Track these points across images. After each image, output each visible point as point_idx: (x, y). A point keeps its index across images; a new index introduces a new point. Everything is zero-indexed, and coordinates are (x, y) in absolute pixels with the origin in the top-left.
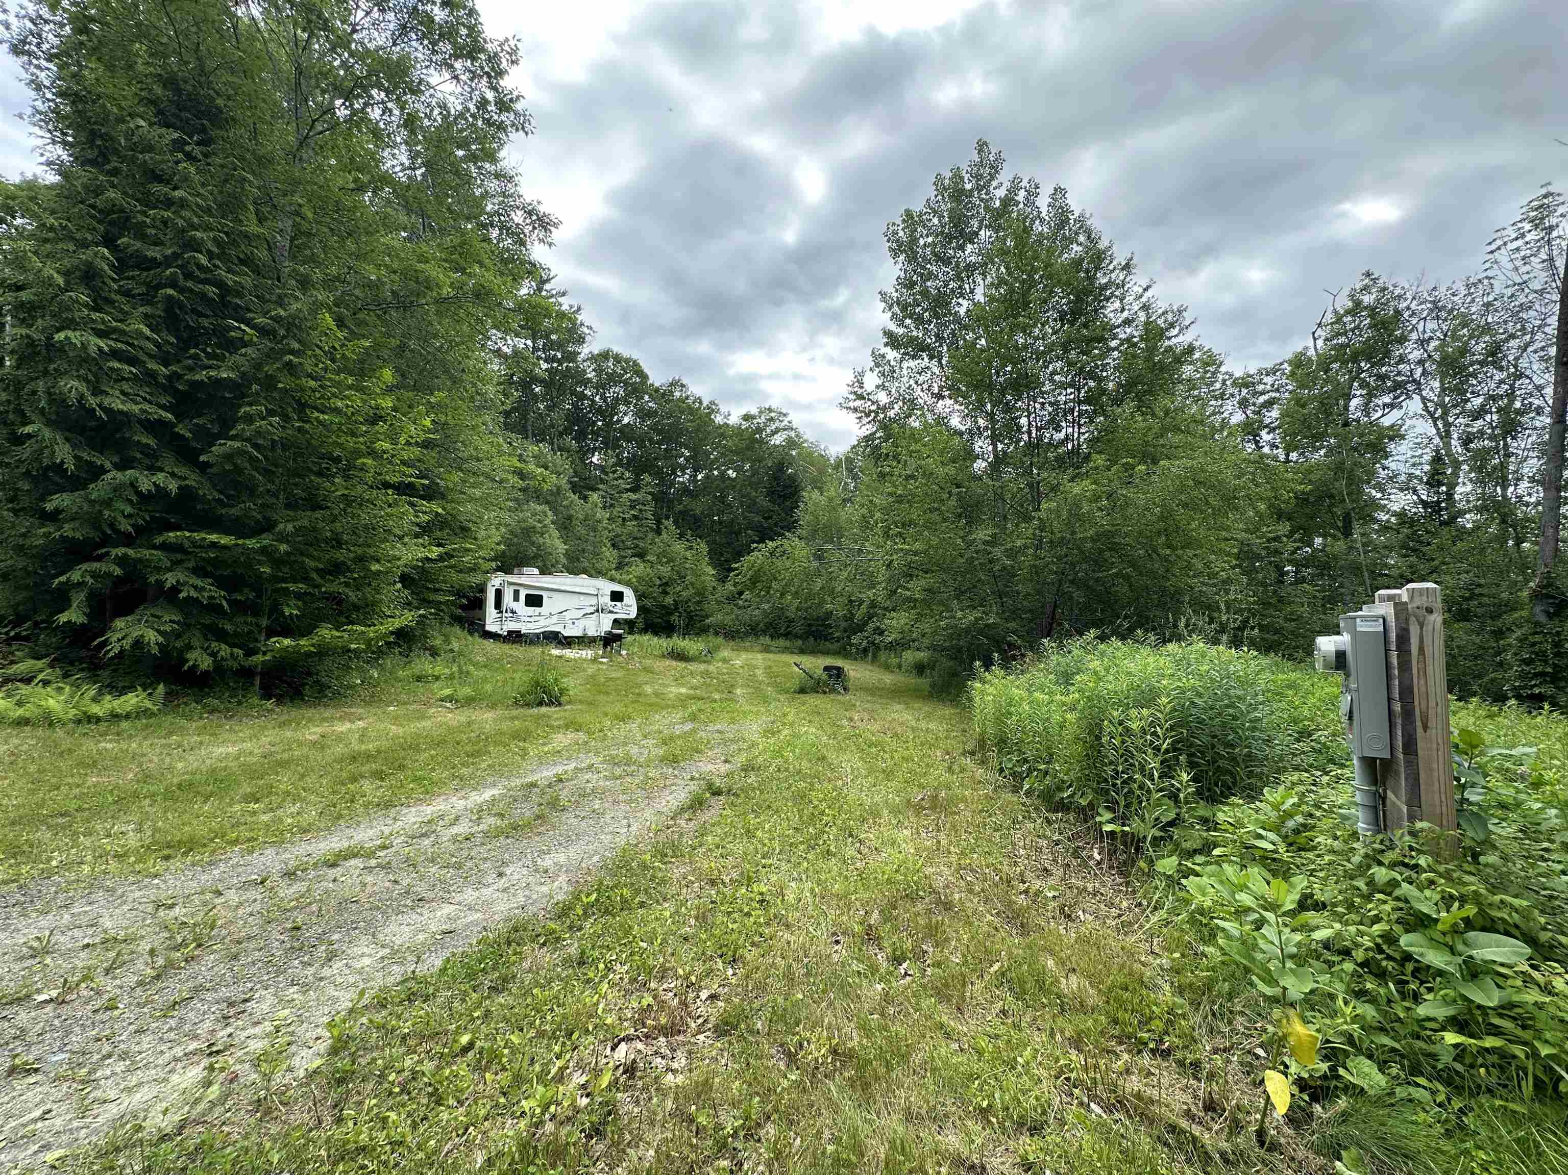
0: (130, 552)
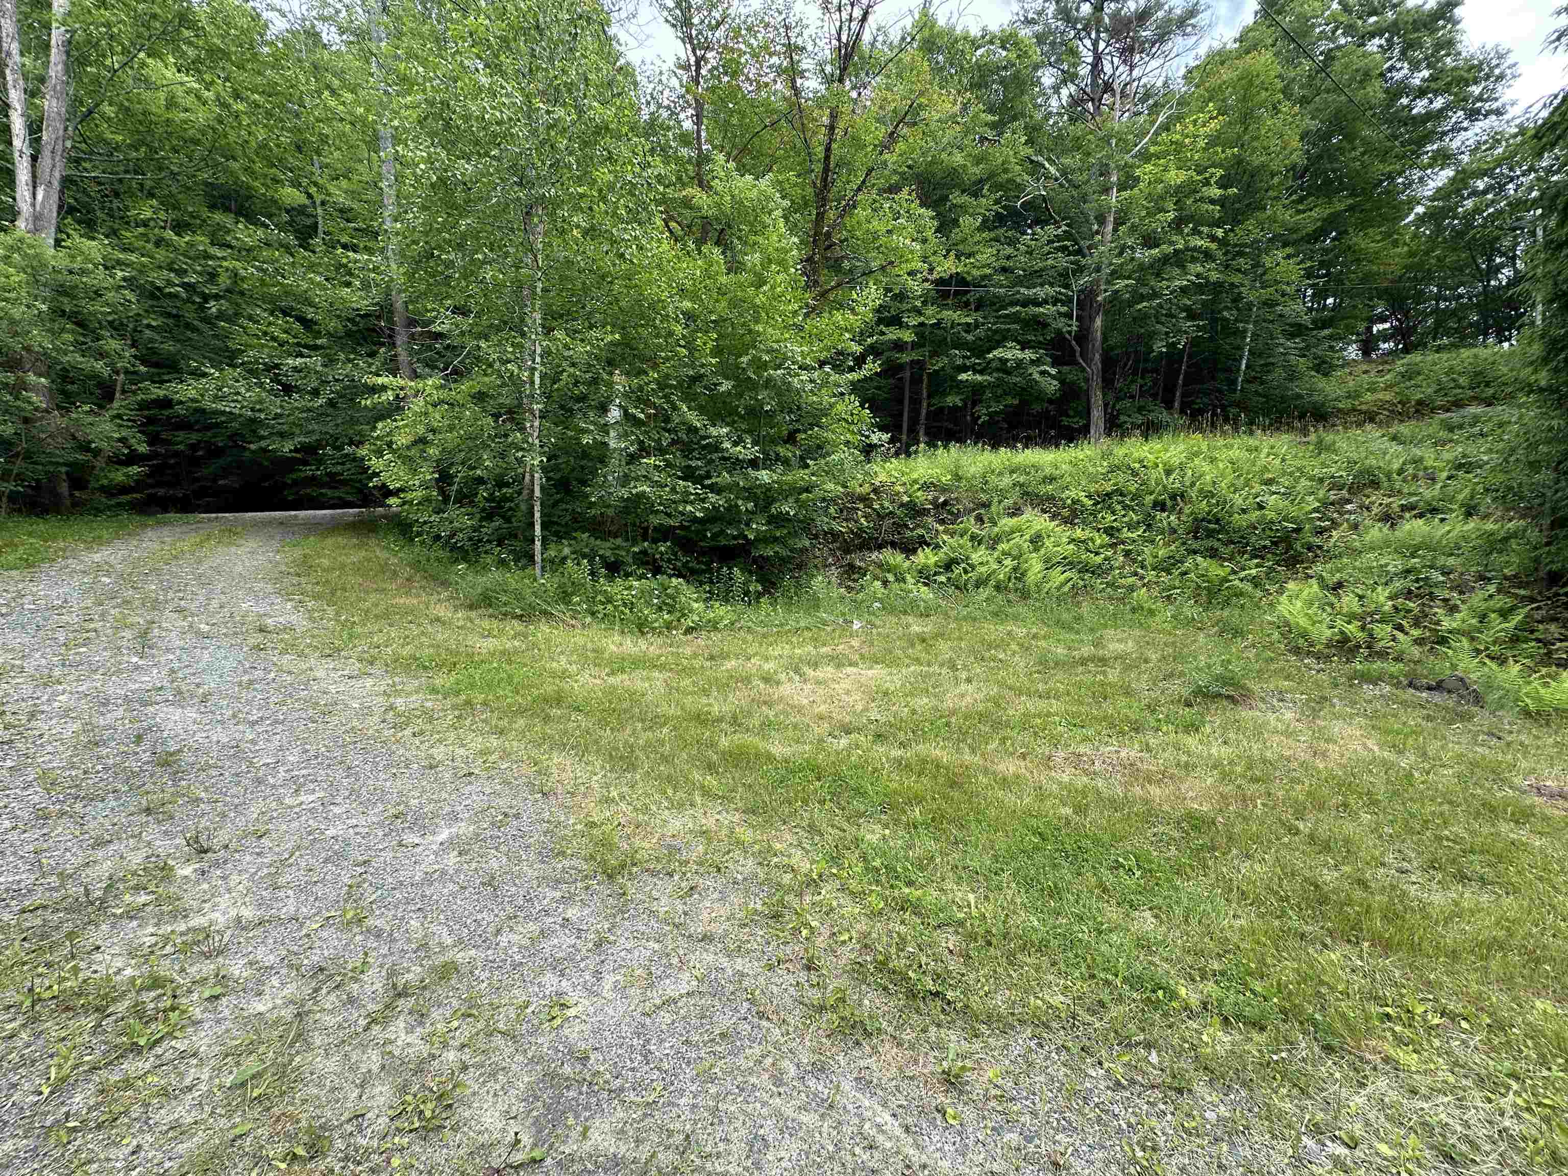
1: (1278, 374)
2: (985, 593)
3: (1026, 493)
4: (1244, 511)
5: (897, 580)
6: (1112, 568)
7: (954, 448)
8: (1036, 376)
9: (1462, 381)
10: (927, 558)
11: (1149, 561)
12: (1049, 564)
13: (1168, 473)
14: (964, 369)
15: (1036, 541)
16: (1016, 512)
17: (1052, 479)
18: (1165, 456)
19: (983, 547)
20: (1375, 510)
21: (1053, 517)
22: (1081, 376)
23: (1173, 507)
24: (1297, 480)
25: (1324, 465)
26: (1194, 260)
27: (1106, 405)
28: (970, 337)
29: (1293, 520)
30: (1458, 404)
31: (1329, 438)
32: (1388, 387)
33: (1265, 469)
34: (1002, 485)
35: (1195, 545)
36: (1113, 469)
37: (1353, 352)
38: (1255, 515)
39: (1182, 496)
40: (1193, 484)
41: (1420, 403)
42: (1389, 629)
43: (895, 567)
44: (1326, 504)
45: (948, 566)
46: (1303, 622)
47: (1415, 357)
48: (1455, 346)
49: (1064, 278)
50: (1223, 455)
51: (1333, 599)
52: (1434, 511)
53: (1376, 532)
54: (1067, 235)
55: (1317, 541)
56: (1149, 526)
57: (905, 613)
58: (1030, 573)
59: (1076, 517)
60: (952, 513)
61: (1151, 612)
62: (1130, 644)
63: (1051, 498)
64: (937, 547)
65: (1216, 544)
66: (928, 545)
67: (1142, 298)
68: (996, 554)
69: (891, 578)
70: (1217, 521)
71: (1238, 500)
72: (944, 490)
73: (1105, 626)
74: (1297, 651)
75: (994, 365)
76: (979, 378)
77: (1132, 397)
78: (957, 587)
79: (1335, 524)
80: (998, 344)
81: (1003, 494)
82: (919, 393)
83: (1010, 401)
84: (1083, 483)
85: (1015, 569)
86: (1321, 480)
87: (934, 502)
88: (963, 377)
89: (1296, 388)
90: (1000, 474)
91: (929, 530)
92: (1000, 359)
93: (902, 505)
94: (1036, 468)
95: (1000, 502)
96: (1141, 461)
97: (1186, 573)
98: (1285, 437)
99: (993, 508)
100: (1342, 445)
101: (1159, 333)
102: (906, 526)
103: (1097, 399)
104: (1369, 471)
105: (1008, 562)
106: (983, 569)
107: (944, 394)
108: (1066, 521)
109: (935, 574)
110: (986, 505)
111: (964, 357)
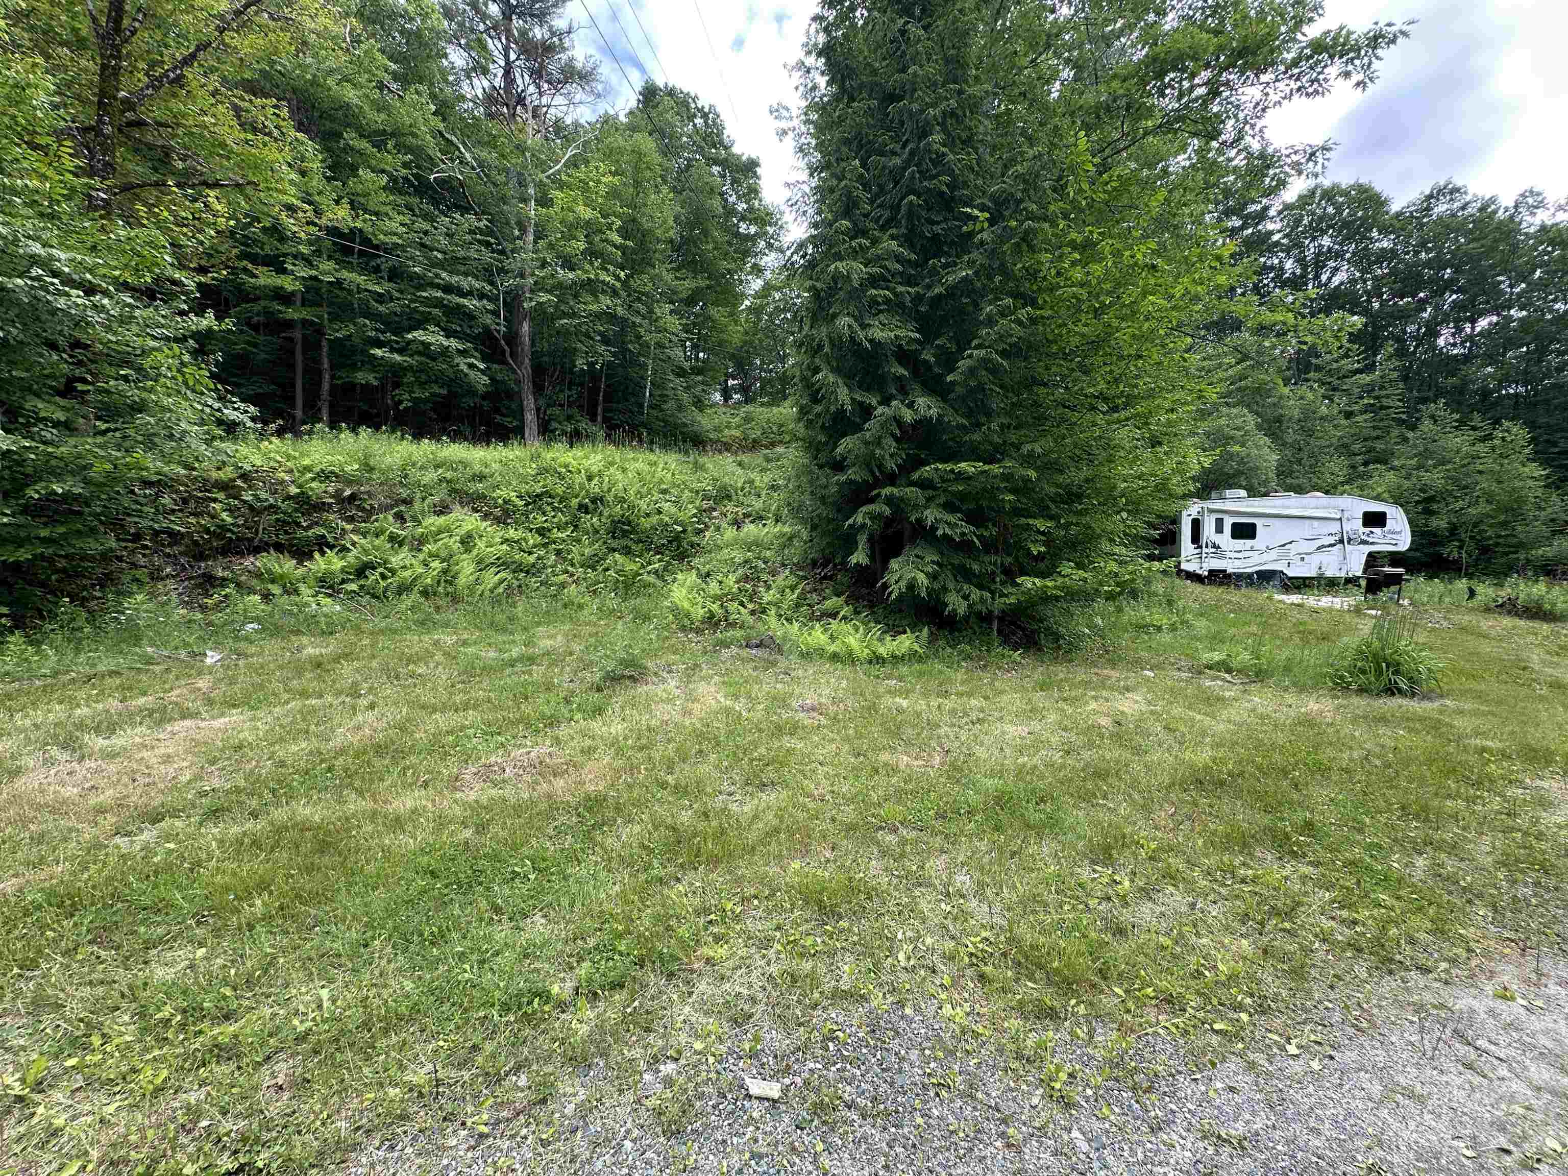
0: (895, 490)
1: (670, 405)
2: (407, 601)
3: (456, 491)
4: (648, 515)
5: (287, 592)
6: (545, 567)
7: (365, 432)
8: (464, 368)
9: (775, 429)
10: (329, 563)
11: (577, 559)
12: (482, 565)
13: (590, 478)
14: (380, 344)
15: (467, 542)
16: (442, 510)
17: (482, 477)
18: (586, 463)
19: (406, 548)
20: (729, 516)
21: (486, 517)
22: (512, 377)
23: (595, 509)
24: (682, 491)
25: (699, 481)
26: (604, 292)
27: (538, 410)
28: (382, 309)
29: (681, 524)
30: (773, 444)
31: (703, 460)
32: (738, 427)
33: (661, 481)
34: (425, 480)
35: (614, 544)
36: (543, 471)
37: (717, 397)
38: (655, 519)
39: (602, 501)
40: (609, 490)
41: (754, 441)
42: (736, 604)
43: (282, 576)
44: (701, 511)
45: (361, 571)
46: (686, 605)
47: (749, 408)
48: (769, 404)
49: (489, 274)
50: (632, 466)
51: (704, 586)
52: (761, 518)
53: (730, 533)
54: (489, 232)
55: (695, 539)
56: (576, 526)
57: (298, 632)
58: (461, 576)
59: (509, 516)
60: (363, 510)
61: (581, 607)
62: (559, 638)
63: (482, 497)
64: (344, 549)
65: (630, 543)
66: (331, 547)
67: (564, 315)
68: (421, 557)
69: (276, 589)
70: (629, 524)
71: (643, 505)
72: (349, 482)
73: (539, 624)
74: (683, 629)
75: (413, 347)
76: (397, 357)
77: (562, 406)
78: (374, 596)
79: (707, 527)
80: (419, 324)
81: (427, 491)
82: (318, 361)
83: (436, 389)
84: (514, 483)
85: (445, 572)
86: (697, 492)
87: (337, 495)
88: (378, 352)
89: (684, 418)
90: (422, 468)
91: (331, 530)
92: (422, 343)
93: (289, 497)
94: (465, 464)
95: (424, 499)
96: (566, 466)
97: (607, 569)
98: (674, 456)
99: (417, 505)
100: (710, 466)
101: (580, 351)
102: (298, 525)
103: (529, 402)
104: (724, 488)
105: (436, 564)
106: (407, 574)
107: (354, 367)
108: (498, 521)
109: (343, 582)
110: (408, 502)
111: (377, 330)
